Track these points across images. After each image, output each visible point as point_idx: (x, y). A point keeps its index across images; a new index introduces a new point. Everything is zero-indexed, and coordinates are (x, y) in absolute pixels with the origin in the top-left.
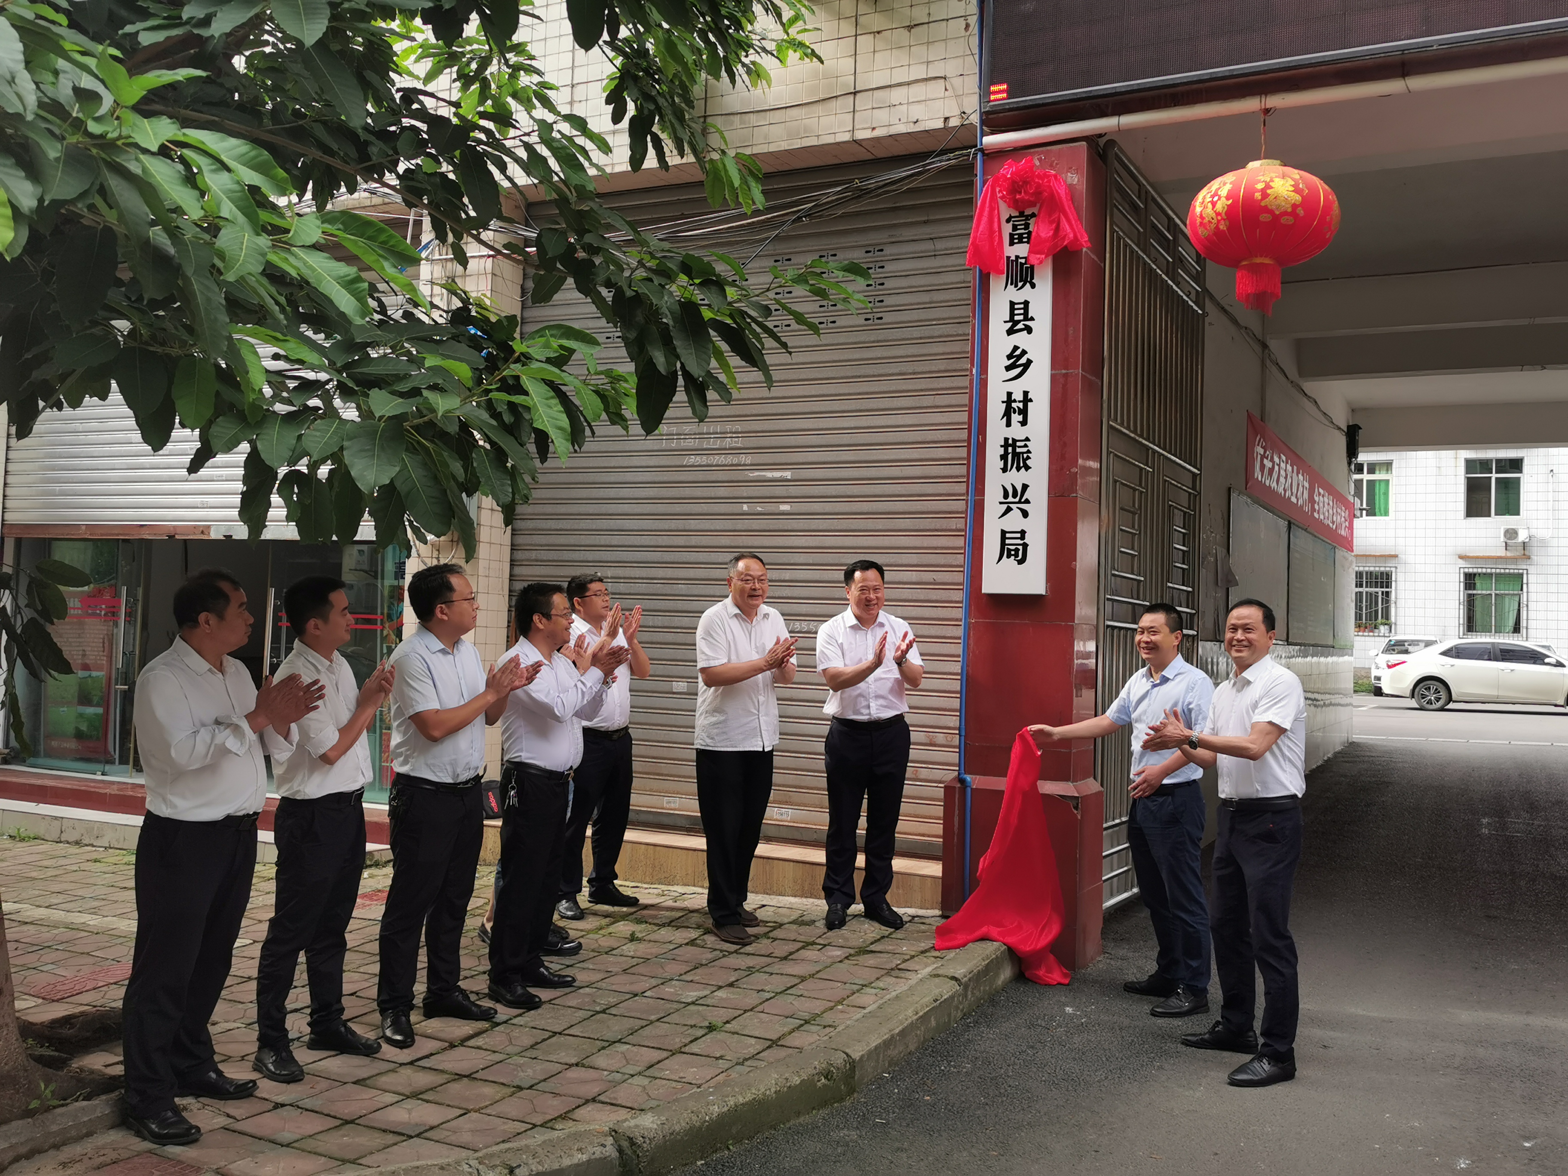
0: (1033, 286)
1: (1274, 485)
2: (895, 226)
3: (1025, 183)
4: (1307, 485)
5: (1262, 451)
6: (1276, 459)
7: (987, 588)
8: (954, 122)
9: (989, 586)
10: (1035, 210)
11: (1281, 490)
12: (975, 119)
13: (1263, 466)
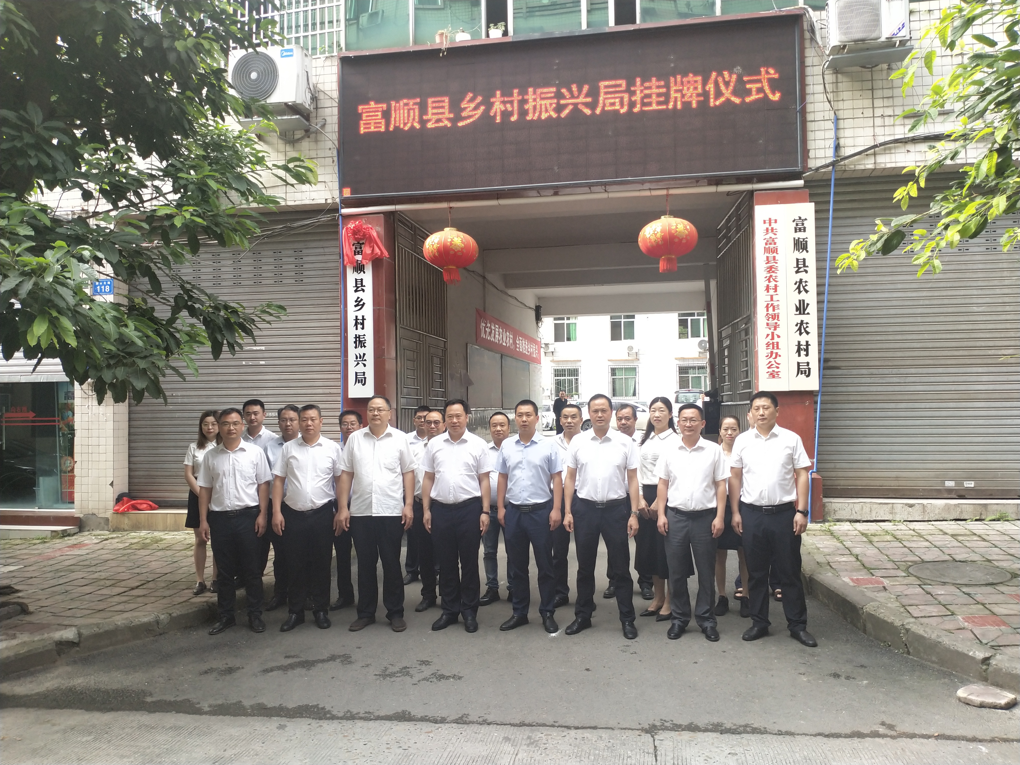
0: (364, 273)
1: (492, 339)
2: (306, 241)
3: (359, 231)
4: (512, 336)
5: (484, 325)
6: (493, 328)
7: (350, 396)
8: (329, 201)
9: (352, 394)
10: (364, 241)
11: (497, 341)
12: (338, 200)
13: (485, 332)
